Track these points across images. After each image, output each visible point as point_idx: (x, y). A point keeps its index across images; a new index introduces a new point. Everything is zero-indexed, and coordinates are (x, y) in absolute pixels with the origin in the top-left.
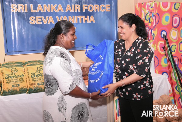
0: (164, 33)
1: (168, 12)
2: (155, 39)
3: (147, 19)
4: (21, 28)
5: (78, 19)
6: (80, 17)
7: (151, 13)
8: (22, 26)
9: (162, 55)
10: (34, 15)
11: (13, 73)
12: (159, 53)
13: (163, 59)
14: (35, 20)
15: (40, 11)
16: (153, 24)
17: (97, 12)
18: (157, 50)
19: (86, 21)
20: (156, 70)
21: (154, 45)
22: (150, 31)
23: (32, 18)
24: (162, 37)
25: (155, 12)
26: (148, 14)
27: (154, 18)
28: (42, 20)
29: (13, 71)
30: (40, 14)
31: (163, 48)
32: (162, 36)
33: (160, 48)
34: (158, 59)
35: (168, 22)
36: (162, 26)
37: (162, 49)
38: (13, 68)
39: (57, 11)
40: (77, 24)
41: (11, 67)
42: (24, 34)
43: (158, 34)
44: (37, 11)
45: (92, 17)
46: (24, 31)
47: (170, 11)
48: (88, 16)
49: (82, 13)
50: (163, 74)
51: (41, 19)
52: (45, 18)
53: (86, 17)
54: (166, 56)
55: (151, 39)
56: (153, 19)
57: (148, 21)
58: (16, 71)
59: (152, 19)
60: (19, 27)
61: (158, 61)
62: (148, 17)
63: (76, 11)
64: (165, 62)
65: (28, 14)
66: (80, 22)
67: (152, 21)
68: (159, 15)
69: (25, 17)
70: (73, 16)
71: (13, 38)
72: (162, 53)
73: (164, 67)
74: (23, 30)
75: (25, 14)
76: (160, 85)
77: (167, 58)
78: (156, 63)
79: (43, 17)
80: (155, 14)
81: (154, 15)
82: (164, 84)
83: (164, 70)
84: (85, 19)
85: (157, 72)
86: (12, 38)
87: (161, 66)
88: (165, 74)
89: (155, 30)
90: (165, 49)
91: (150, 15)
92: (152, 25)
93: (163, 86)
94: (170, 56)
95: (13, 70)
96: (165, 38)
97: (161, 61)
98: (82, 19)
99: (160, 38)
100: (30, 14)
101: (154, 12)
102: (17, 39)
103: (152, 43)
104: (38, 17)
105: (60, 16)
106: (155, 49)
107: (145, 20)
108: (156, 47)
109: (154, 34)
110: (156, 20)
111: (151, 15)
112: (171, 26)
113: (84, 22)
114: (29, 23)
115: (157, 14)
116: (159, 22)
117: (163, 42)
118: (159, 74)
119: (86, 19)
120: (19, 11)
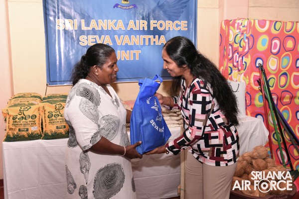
0: (260, 61)
1: (265, 33)
2: (248, 69)
3: (237, 42)
4: (69, 51)
5: (144, 39)
6: (147, 37)
7: (242, 34)
8: (69, 48)
9: (256, 92)
10: (86, 34)
11: (58, 110)
12: (252, 88)
13: (258, 96)
14: (87, 40)
15: (93, 29)
16: (245, 49)
17: (169, 31)
18: (249, 84)
19: (154, 42)
20: (248, 111)
21: (246, 77)
22: (241, 58)
23: (83, 38)
24: (257, 67)
25: (249, 33)
26: (239, 36)
27: (246, 41)
28: (96, 40)
29: (58, 108)
30: (94, 32)
31: (258, 81)
32: (257, 65)
33: (254, 82)
34: (250, 96)
35: (266, 47)
36: (258, 51)
37: (256, 82)
38: (58, 104)
39: (116, 29)
40: (142, 46)
41: (55, 102)
42: (71, 58)
43: (251, 62)
44: (90, 28)
45: (162, 37)
46: (73, 55)
47: (268, 33)
48: (157, 36)
49: (149, 32)
50: (256, 117)
51: (95, 38)
52: (100, 37)
53: (154, 38)
54: (262, 92)
55: (241, 69)
56: (246, 43)
57: (238, 45)
58: (61, 108)
59: (244, 41)
60: (66, 49)
61: (251, 98)
62: (238, 40)
63: (141, 29)
64: (259, 101)
65: (77, 32)
66: (147, 43)
67: (244, 45)
68: (254, 37)
69: (74, 36)
70: (138, 36)
71: (58, 63)
72: (257, 88)
73: (259, 107)
74: (71, 54)
75: (74, 33)
76: (253, 132)
77: (263, 96)
78: (248, 101)
79: (97, 37)
80: (248, 35)
81: (247, 38)
82: (258, 131)
83: (258, 111)
84: (152, 40)
85: (249, 113)
86: (56, 63)
87: (254, 105)
88: (259, 117)
89: (247, 57)
90: (260, 83)
91: (240, 37)
92: (243, 50)
93: (257, 133)
94: (267, 93)
95: (57, 106)
96: (262, 69)
97: (254, 99)
98: (150, 39)
99: (255, 68)
100: (81, 32)
101: (246, 33)
102: (63, 65)
103: (243, 75)
104: (90, 37)
105: (120, 35)
106: (247, 83)
107: (235, 44)
108: (248, 80)
109: (245, 62)
110: (249, 43)
111: (242, 37)
112: (269, 52)
113: (152, 44)
114: (78, 43)
115: (251, 35)
116: (253, 47)
117: (258, 74)
118: (251, 116)
119: (154, 40)
120: (67, 29)
